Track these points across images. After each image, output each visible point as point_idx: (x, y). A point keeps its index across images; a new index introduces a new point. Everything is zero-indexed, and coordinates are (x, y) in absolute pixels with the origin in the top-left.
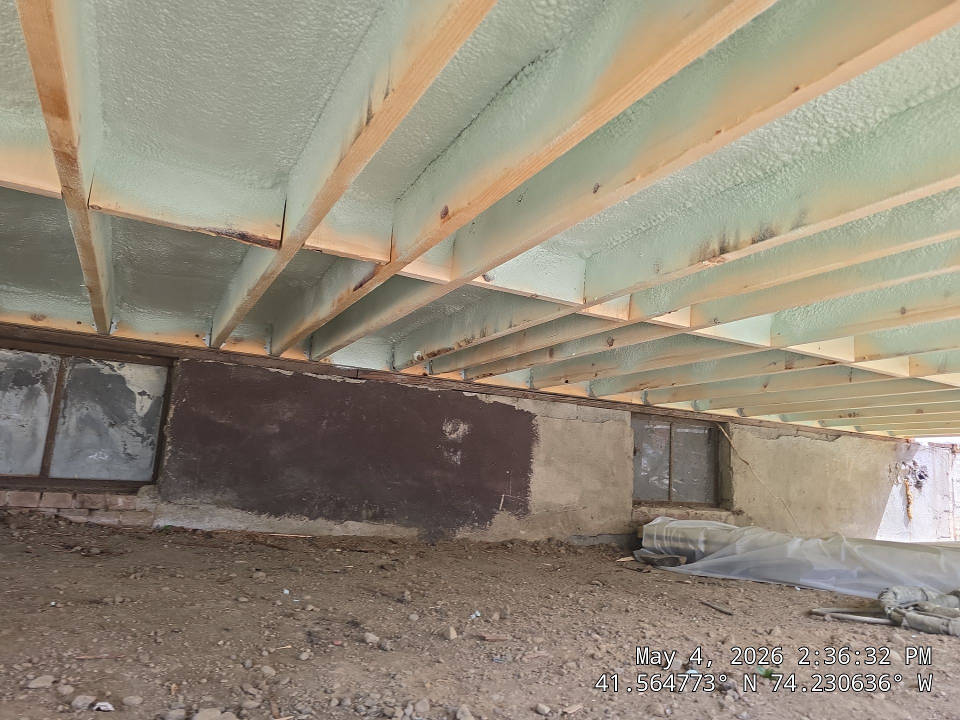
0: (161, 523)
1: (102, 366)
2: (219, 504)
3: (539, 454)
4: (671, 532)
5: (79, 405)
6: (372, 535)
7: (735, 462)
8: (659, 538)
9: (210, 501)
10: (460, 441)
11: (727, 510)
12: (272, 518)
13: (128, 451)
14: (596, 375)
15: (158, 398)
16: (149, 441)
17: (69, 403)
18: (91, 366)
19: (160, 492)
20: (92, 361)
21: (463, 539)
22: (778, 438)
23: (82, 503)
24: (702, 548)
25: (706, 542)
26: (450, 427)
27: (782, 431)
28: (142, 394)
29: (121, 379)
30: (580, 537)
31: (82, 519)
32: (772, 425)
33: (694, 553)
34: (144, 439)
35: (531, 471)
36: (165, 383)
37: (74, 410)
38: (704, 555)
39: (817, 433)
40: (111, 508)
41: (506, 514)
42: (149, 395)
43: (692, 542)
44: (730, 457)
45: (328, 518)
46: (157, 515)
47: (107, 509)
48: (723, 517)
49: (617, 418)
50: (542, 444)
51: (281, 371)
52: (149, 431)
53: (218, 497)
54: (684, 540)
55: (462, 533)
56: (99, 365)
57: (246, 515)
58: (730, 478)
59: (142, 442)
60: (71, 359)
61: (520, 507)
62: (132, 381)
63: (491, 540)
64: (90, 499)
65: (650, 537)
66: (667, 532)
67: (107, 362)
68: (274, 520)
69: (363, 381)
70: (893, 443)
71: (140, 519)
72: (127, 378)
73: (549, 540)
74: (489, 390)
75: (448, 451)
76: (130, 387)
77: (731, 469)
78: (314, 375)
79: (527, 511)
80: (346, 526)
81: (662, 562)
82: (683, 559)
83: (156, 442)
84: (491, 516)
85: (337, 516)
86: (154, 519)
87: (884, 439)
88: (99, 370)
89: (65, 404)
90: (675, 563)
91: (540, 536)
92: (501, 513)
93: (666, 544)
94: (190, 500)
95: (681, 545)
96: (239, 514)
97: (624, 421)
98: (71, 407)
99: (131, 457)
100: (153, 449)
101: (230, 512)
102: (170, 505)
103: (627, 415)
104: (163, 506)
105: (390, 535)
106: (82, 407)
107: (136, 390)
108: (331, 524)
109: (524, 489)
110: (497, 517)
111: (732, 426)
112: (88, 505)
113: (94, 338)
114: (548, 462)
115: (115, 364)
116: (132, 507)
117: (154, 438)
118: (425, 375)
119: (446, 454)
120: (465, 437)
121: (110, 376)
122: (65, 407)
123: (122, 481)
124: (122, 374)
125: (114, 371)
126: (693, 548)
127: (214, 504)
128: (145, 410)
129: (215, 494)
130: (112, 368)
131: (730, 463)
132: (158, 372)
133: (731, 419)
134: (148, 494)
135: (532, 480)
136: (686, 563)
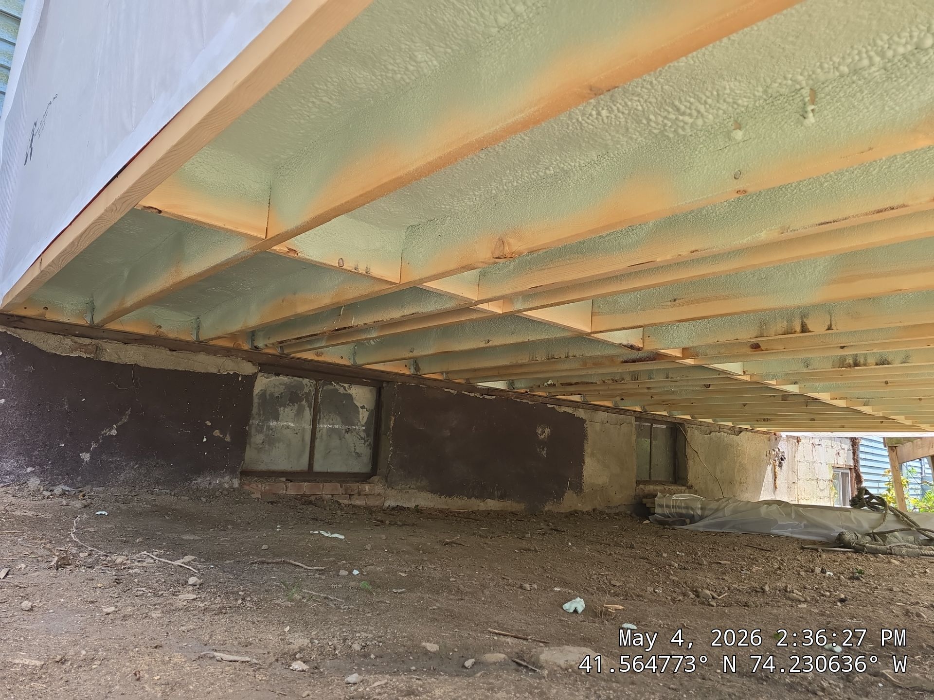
0: (390, 503)
1: (339, 387)
2: (421, 489)
3: (588, 449)
4: (676, 503)
5: (327, 417)
6: (500, 509)
7: (689, 451)
8: (667, 506)
9: (414, 487)
10: (546, 440)
11: (683, 485)
12: (447, 498)
13: (357, 451)
14: (652, 397)
15: (372, 410)
16: (368, 443)
17: (322, 416)
18: (332, 387)
19: (387, 481)
20: (333, 383)
21: (549, 511)
22: (710, 434)
23: (346, 490)
24: (699, 512)
25: (702, 509)
26: (540, 430)
27: (712, 429)
28: (363, 407)
29: (350, 396)
30: (609, 507)
31: (346, 502)
32: (706, 425)
33: (693, 516)
34: (365, 441)
35: (583, 461)
36: (375, 399)
37: (325, 420)
38: (702, 518)
39: (730, 430)
40: (362, 493)
41: (571, 492)
42: (366, 409)
43: (692, 509)
44: (685, 448)
45: (477, 497)
46: (385, 498)
47: (359, 495)
48: (683, 491)
49: (628, 421)
50: (589, 441)
51: (450, 390)
52: (368, 435)
53: (419, 484)
54: (687, 508)
55: (548, 507)
56: (338, 387)
57: (434, 496)
58: (686, 463)
59: (364, 444)
60: (321, 382)
61: (578, 487)
62: (357, 398)
63: (563, 511)
64: (350, 487)
65: (661, 506)
66: (673, 502)
67: (342, 384)
68: (449, 500)
69: (494, 397)
70: (768, 436)
71: (377, 501)
72: (354, 396)
73: (594, 510)
74: (561, 403)
75: (540, 448)
76: (356, 403)
77: (686, 456)
78: (468, 393)
79: (582, 490)
80: (486, 503)
81: (674, 523)
82: (688, 521)
83: (372, 443)
84: (563, 493)
85: (482, 497)
86: (385, 501)
87: (764, 433)
88: (337, 390)
89: (320, 416)
90: (684, 523)
91: (588, 508)
92: (568, 491)
93: (673, 511)
94: (403, 486)
95: (684, 511)
96: (430, 496)
97: (630, 423)
98: (323, 419)
99: (358, 455)
100: (370, 449)
101: (425, 494)
102: (393, 490)
103: (633, 418)
104: (390, 492)
105: (509, 509)
106: (329, 418)
107: (359, 405)
108: (478, 501)
109: (580, 475)
110: (566, 494)
111: (687, 426)
112: (349, 492)
113: (346, 368)
114: (592, 455)
115: (346, 385)
116: (373, 493)
117: (371, 440)
118: (526, 392)
119: (538, 450)
120: (549, 437)
121: (344, 394)
122: (320, 419)
123: (354, 473)
124: (351, 393)
125: (346, 391)
126: (692, 513)
127: (417, 489)
128: (365, 420)
129: (417, 481)
130: (345, 388)
131: (685, 452)
132: (371, 391)
133: (686, 420)
134: (381, 483)
135: (584, 468)
136: (690, 524)
